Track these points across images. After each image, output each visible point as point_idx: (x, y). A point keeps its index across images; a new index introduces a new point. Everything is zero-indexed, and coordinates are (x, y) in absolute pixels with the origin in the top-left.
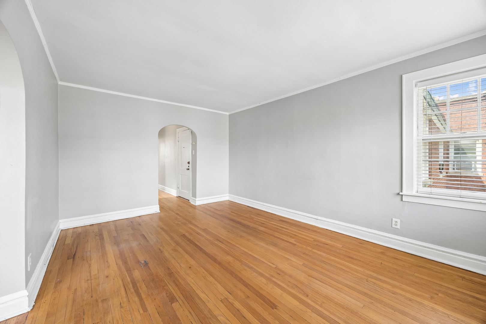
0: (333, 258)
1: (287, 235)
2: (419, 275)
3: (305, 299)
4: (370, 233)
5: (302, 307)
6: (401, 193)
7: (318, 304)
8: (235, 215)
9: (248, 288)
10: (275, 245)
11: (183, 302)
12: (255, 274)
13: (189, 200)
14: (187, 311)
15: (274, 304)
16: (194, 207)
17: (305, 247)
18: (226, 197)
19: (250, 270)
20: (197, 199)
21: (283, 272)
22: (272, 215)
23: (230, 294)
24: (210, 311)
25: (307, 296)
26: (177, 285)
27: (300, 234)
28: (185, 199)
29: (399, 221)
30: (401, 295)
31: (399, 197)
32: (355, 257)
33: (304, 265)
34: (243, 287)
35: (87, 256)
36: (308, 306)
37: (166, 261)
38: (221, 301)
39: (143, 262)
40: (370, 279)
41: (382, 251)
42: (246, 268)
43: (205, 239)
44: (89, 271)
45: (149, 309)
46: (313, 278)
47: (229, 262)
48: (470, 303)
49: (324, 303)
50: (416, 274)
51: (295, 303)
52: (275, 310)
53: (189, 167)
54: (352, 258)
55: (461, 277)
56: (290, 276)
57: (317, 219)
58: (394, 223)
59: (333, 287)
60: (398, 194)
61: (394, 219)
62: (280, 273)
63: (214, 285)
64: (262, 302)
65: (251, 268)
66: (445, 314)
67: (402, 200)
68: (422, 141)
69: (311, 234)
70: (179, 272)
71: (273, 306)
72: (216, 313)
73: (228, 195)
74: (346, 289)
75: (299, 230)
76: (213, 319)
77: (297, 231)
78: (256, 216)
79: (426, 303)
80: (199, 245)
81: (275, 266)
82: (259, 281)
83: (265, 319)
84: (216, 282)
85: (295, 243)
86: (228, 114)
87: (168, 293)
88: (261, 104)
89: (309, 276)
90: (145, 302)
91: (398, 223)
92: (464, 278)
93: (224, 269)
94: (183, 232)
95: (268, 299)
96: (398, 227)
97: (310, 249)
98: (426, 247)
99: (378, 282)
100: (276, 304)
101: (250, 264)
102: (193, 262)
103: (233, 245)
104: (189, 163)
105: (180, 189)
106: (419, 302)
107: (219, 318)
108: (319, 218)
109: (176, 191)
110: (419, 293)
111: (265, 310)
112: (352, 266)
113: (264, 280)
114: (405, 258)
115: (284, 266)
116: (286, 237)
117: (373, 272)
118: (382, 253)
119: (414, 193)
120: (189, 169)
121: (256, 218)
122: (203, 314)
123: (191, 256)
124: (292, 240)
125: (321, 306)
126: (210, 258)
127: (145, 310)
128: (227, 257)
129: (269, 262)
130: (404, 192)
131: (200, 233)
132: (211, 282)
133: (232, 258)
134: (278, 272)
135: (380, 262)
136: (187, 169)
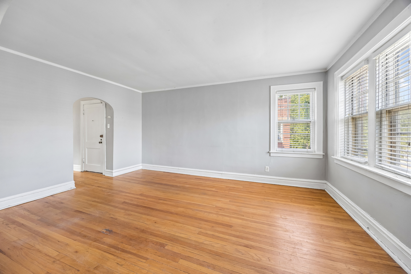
0: (242, 194)
1: (208, 187)
2: (282, 193)
3: (243, 217)
4: (254, 177)
5: (244, 222)
6: (270, 152)
7: (251, 218)
8: (159, 180)
9: (209, 222)
10: (205, 194)
11: (172, 244)
12: (206, 213)
13: (102, 173)
14: (180, 247)
15: (230, 225)
16: (111, 178)
17: (223, 191)
18: (139, 167)
19: (201, 212)
20: (114, 171)
21: (222, 208)
22: (187, 176)
23: (201, 229)
24: (195, 241)
25: (243, 216)
26: (156, 236)
27: (215, 185)
28: (95, 172)
29: (268, 167)
30: (281, 203)
31: (269, 154)
32: (252, 191)
33: (230, 201)
34: (205, 223)
35: (21, 245)
36: (247, 220)
37: (128, 224)
38: (198, 234)
39: (105, 231)
40: (265, 200)
41: (262, 185)
42: (197, 212)
43: (148, 201)
44: (44, 255)
45: (148, 257)
46: (240, 206)
47: (183, 211)
48: (303, 199)
49: (253, 216)
50: (281, 193)
51: (241, 221)
52: (232, 227)
53: (101, 140)
54: (251, 192)
55: (296, 190)
56: (227, 209)
57: (222, 174)
58: (266, 169)
59: (252, 208)
60: (269, 152)
61: (266, 167)
62: (221, 209)
63: (186, 227)
64: (223, 226)
65: (201, 211)
66: (298, 206)
67: (270, 156)
68: (278, 123)
69: (222, 184)
70: (149, 228)
71: (231, 226)
72: (201, 241)
73: (141, 164)
74: (258, 207)
75: (213, 183)
76: (202, 245)
77: (212, 183)
78: (176, 178)
79: (290, 204)
80: (148, 206)
81: (215, 206)
82: (213, 217)
83: (231, 234)
84: (185, 225)
85: (216, 190)
86: (141, 92)
87: (153, 243)
88: (176, 88)
89: (237, 206)
90: (141, 254)
91: (268, 169)
92: (297, 190)
93: (183, 216)
94: (123, 200)
95: (225, 224)
96: (268, 171)
97: (228, 192)
98: (280, 179)
99: (269, 200)
100: (231, 225)
101: (198, 209)
102: (155, 219)
103: (176, 200)
104: (102, 136)
105: (87, 163)
106: (288, 204)
107: (206, 242)
108: (223, 173)
109: (80, 166)
110: (286, 200)
111: (228, 230)
112: (254, 196)
113: (215, 215)
114: (273, 187)
115: (220, 205)
116: (208, 188)
117: (264, 196)
118: (263, 187)
119: (275, 151)
120: (101, 142)
121: (178, 180)
122: (193, 245)
123: (148, 215)
124: (214, 189)
125: (252, 218)
126: (166, 212)
127: (146, 259)
128: (178, 209)
129: (210, 205)
130: (271, 151)
131: (139, 198)
132: (181, 226)
133: (183, 209)
134: (219, 209)
135: (264, 191)
136: (99, 143)
